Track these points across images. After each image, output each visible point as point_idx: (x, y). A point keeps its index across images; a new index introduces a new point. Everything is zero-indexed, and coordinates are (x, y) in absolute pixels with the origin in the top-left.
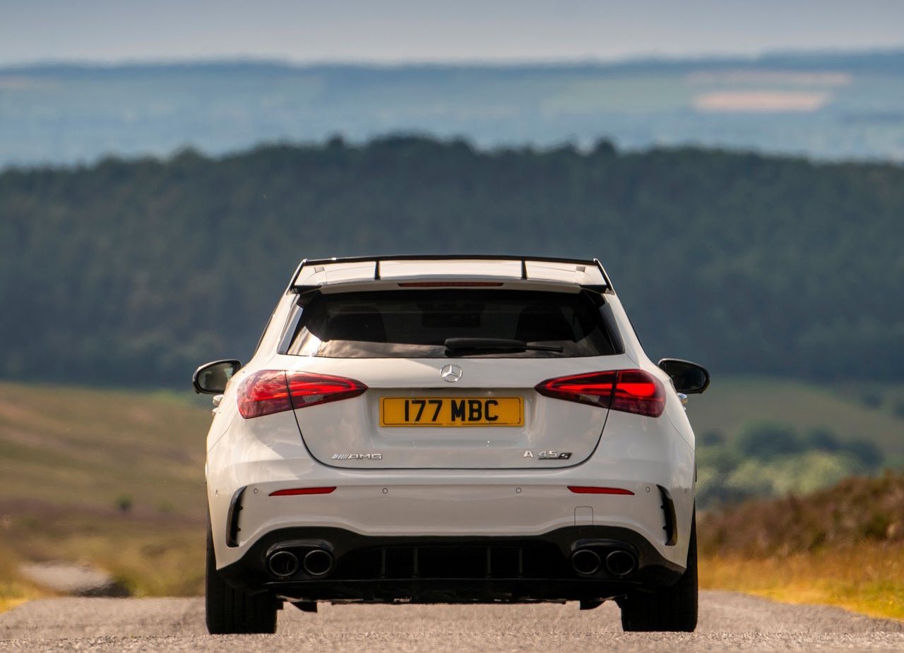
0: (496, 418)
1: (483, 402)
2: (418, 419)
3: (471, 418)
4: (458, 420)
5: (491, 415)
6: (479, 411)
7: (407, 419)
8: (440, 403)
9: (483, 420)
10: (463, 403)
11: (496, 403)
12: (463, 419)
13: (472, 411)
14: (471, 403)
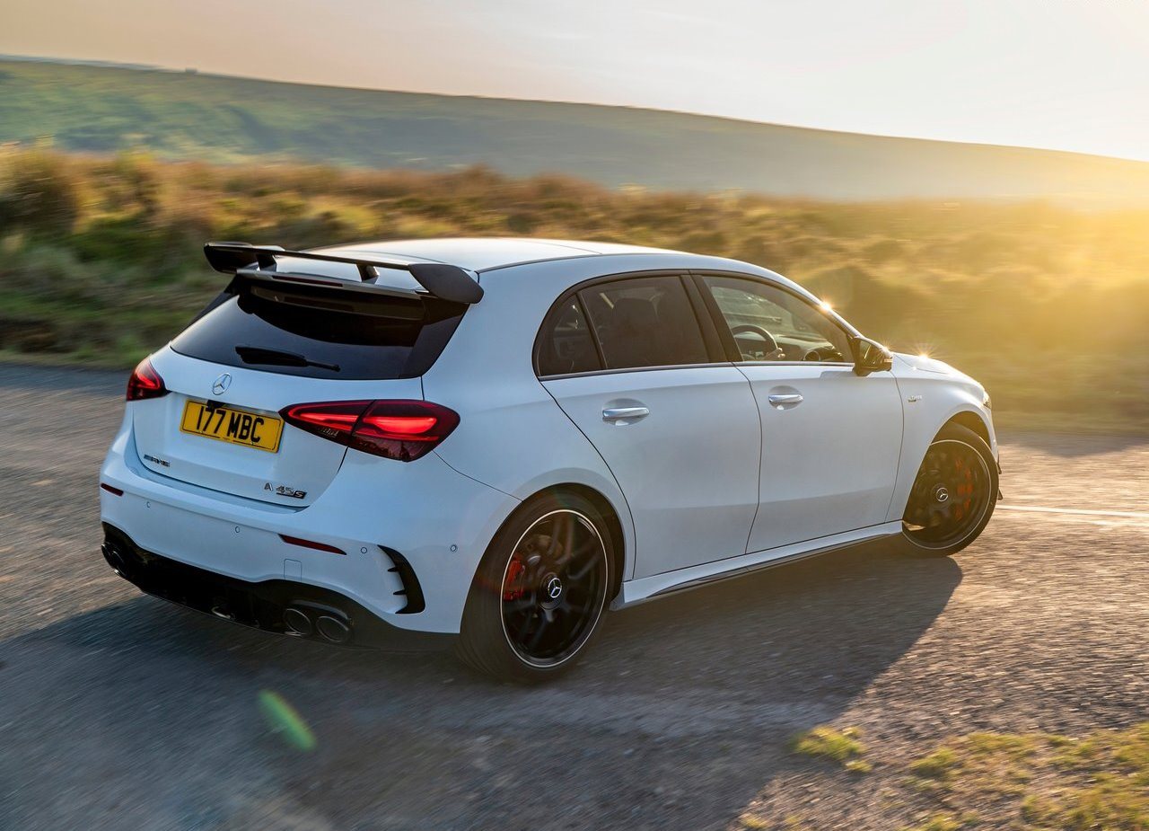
0: (257, 440)
1: (254, 418)
2: (205, 429)
3: (241, 437)
4: (232, 434)
5: (256, 436)
6: (247, 428)
7: (198, 428)
8: (223, 414)
9: (249, 440)
10: (239, 416)
11: (262, 422)
12: (235, 436)
13: (244, 427)
14: (245, 418)
